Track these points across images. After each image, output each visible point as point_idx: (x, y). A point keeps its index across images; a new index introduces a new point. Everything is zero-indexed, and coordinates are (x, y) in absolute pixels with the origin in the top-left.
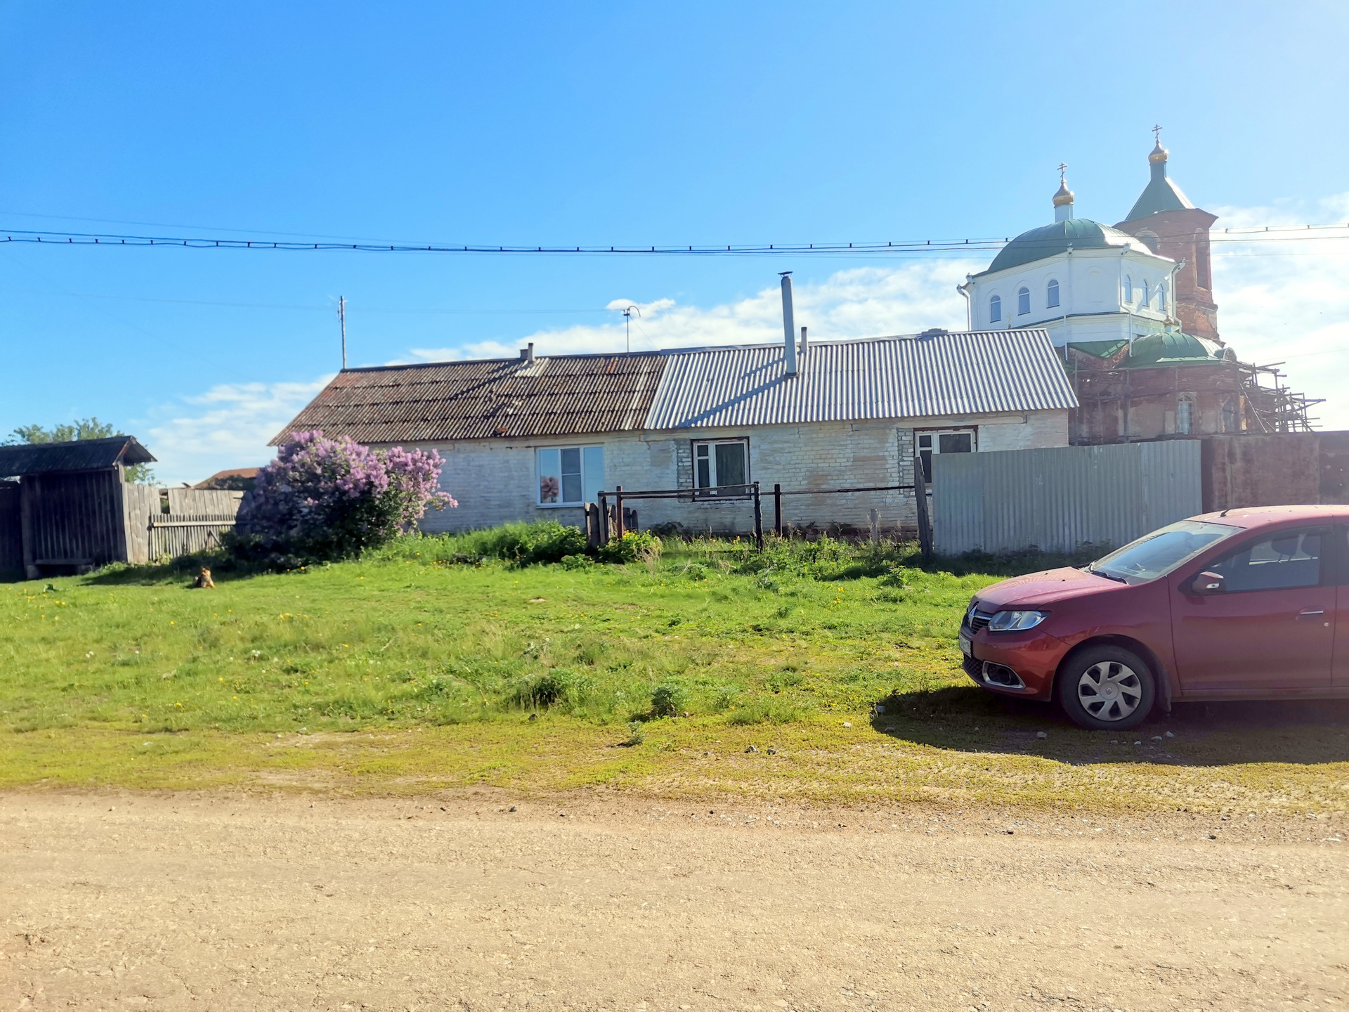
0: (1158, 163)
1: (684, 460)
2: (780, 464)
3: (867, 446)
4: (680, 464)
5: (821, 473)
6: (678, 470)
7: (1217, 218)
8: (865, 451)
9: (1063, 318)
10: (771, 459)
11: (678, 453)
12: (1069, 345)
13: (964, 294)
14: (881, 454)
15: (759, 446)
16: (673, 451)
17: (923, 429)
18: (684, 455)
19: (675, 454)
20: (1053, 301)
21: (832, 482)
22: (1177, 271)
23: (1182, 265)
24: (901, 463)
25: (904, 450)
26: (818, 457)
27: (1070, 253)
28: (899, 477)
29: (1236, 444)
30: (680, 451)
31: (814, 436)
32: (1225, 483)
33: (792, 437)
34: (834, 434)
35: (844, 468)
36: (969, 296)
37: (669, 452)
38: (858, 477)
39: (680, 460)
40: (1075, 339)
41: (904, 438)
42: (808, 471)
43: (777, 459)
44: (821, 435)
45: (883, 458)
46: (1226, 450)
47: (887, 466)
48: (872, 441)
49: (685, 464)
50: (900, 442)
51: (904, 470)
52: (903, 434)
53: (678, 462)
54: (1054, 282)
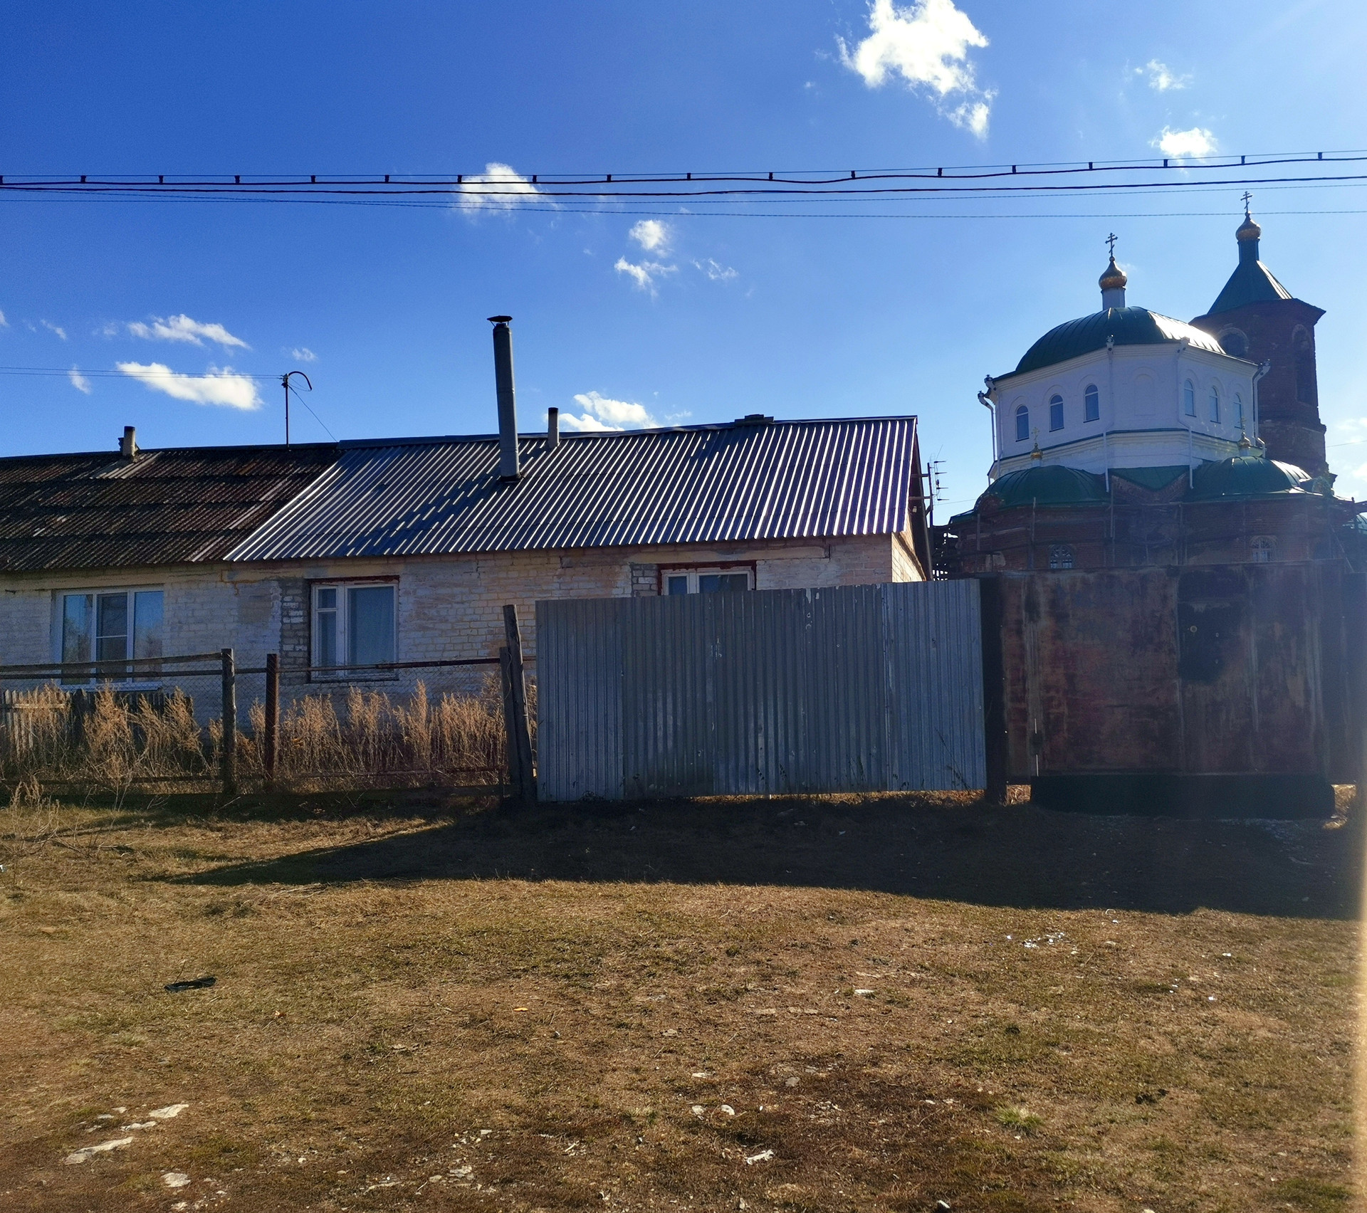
0: (1248, 239)
1: (292, 613)
2: (447, 621)
3: (584, 592)
4: (285, 620)
6: (282, 630)
7: (1322, 312)
9: (1102, 435)
10: (433, 612)
11: (282, 601)
12: (1111, 472)
13: (988, 406)
15: (415, 591)
16: (275, 598)
17: (674, 566)
18: (292, 605)
19: (277, 603)
20: (1092, 412)
22: (1259, 377)
23: (1266, 370)
27: (1110, 349)
29: (1039, 588)
30: (287, 599)
31: (505, 574)
32: (1022, 657)
33: (467, 577)
34: (534, 572)
36: (993, 406)
37: (269, 600)
39: (285, 613)
40: (1119, 464)
41: (641, 580)
43: (443, 613)
44: (515, 573)
46: (1023, 598)
48: (592, 585)
49: (294, 620)
50: (636, 587)
52: (640, 573)
53: (283, 616)
54: (1092, 388)
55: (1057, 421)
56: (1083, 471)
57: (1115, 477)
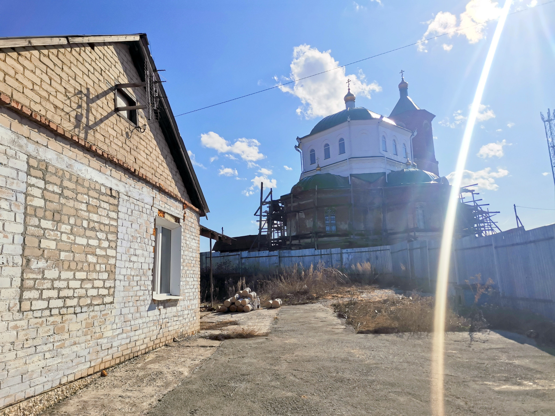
0: (403, 88)
7: (435, 116)
9: (347, 159)
12: (351, 175)
13: (298, 151)
20: (342, 150)
22: (413, 137)
23: (415, 134)
27: (349, 122)
36: (301, 152)
40: (355, 172)
54: (342, 140)
55: (327, 155)
56: (339, 176)
57: (353, 178)
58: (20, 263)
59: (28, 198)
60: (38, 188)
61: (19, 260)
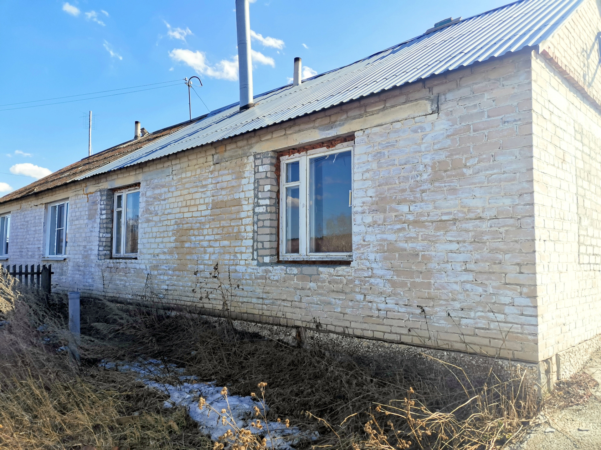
1: (103, 212)
3: (225, 185)
5: (185, 226)
6: (100, 224)
8: (224, 192)
10: (152, 208)
11: (100, 205)
14: (237, 196)
16: (99, 202)
18: (103, 206)
21: (193, 238)
24: (257, 210)
25: (261, 188)
26: (184, 205)
28: (254, 231)
31: (184, 175)
33: (167, 179)
34: (198, 171)
35: (203, 219)
37: (97, 204)
38: (216, 231)
39: (101, 212)
42: (176, 223)
44: (189, 174)
45: (238, 203)
47: (243, 215)
48: (229, 178)
49: (103, 217)
51: (259, 220)
52: (260, 162)
53: (100, 214)
58: (577, 221)
59: (577, 160)
60: (580, 150)
61: (576, 218)
